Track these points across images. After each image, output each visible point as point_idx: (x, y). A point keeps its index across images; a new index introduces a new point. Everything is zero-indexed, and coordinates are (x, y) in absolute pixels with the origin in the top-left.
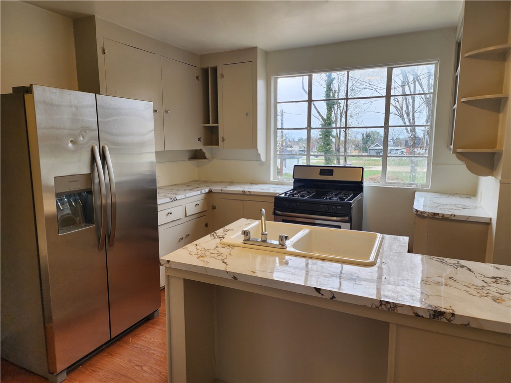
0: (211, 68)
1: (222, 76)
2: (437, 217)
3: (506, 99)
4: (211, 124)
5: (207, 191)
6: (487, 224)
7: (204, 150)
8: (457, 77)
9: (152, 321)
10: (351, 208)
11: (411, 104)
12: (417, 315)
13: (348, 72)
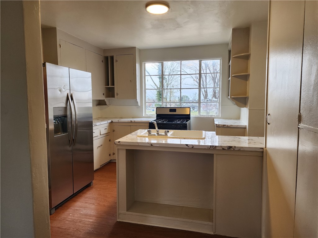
0: (110, 56)
1: (117, 61)
2: (225, 126)
3: (249, 75)
4: (110, 86)
5: (110, 122)
6: (245, 128)
7: (106, 100)
8: (230, 66)
9: (90, 187)
10: (187, 126)
11: (205, 80)
12: (223, 149)
13: (181, 62)
